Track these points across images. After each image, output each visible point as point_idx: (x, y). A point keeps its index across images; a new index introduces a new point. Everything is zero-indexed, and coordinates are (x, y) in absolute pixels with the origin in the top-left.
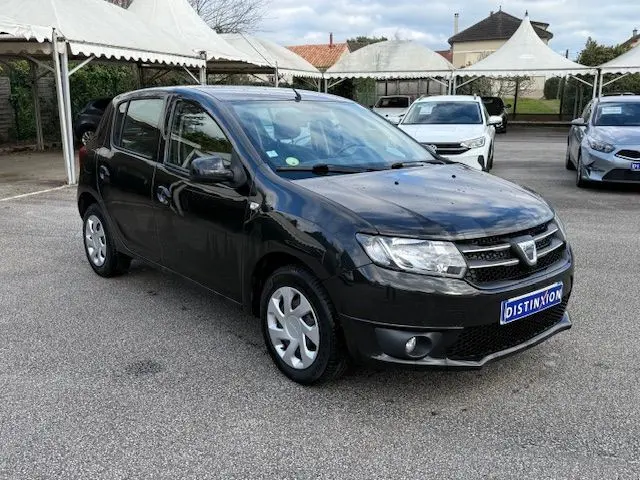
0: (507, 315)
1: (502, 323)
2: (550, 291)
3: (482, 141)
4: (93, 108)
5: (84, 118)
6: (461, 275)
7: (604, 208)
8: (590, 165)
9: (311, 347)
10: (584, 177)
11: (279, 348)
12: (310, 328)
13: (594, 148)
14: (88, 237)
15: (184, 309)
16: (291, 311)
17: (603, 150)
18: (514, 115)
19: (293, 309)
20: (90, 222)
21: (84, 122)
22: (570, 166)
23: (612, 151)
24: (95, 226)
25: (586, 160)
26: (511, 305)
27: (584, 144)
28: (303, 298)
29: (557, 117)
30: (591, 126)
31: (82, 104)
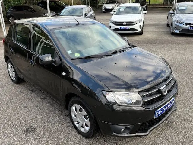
0: (157, 115)
1: (155, 118)
2: (171, 102)
3: (141, 20)
4: (11, 9)
5: (9, 13)
6: (141, 105)
7: (180, 44)
8: (175, 28)
9: (87, 126)
10: (173, 31)
11: (76, 123)
12: (86, 120)
13: (177, 22)
14: (9, 70)
15: (43, 99)
16: (79, 113)
17: (180, 23)
18: (149, 5)
19: (80, 112)
20: (9, 65)
21: (9, 14)
22: (168, 25)
23: (183, 23)
24: (11, 67)
25: (174, 26)
26: (158, 112)
27: (174, 20)
28: (83, 110)
29: (163, 5)
30: (176, 14)
31: (9, 7)
